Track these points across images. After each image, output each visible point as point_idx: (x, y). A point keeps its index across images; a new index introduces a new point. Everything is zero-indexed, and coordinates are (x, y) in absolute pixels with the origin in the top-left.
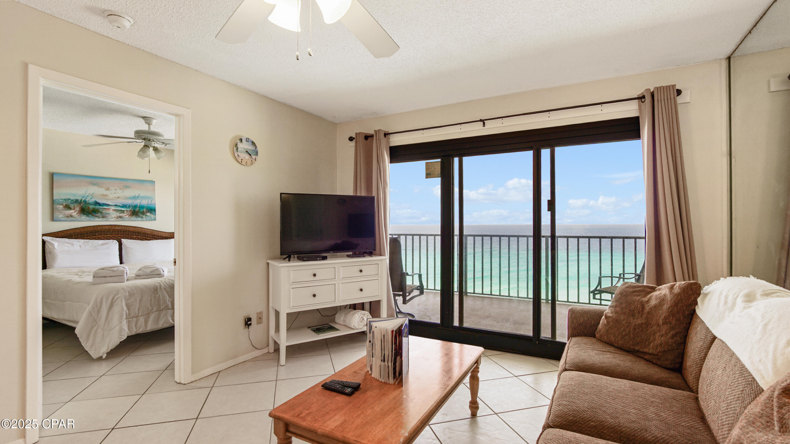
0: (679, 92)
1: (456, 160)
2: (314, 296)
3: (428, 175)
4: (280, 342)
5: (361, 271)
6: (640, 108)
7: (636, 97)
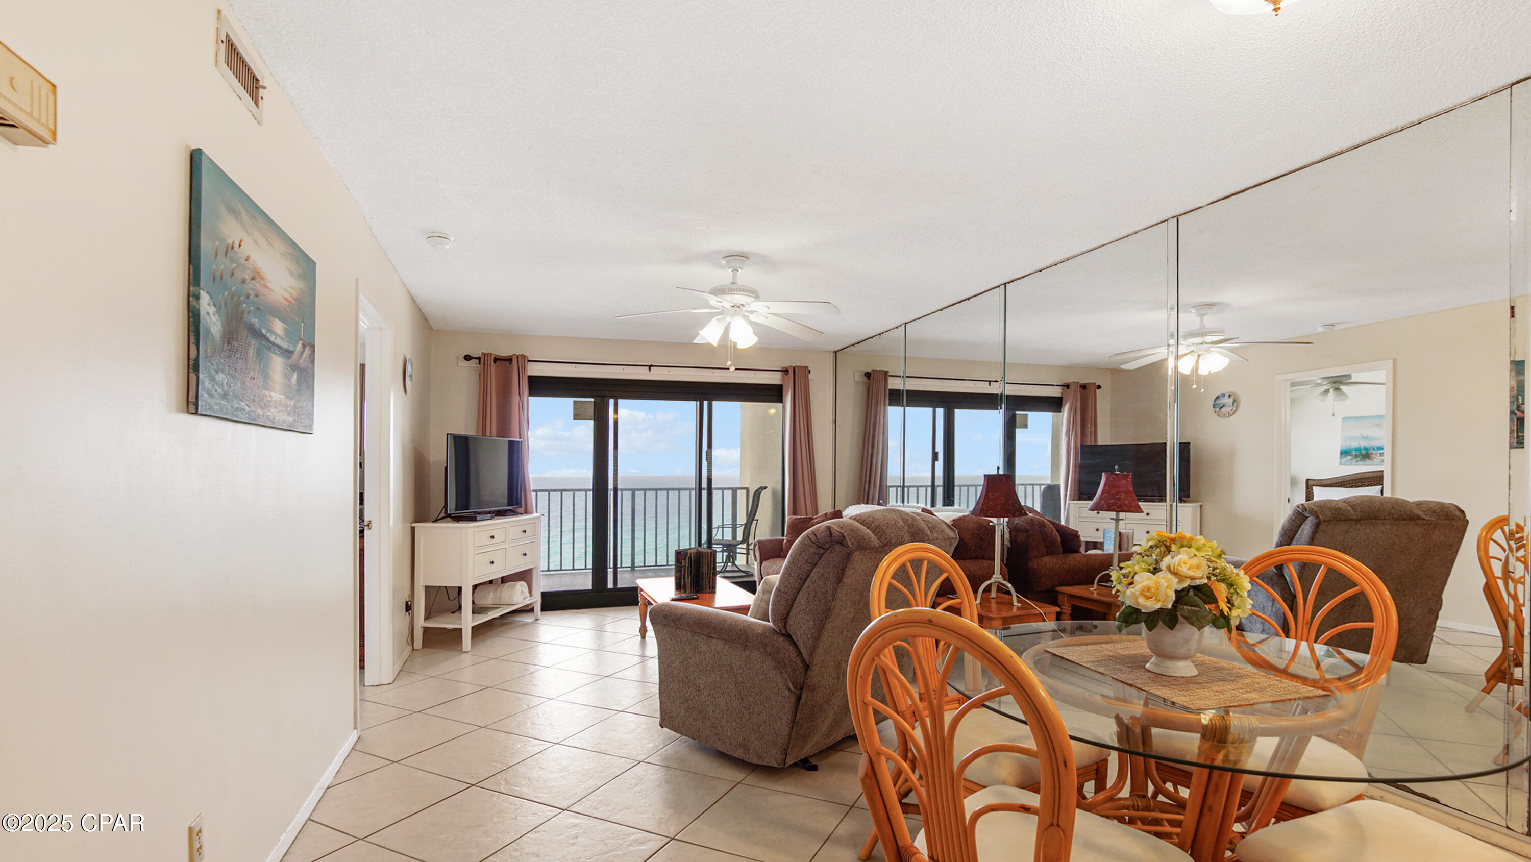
0: (810, 372)
1: (612, 401)
2: (492, 562)
3: (577, 416)
4: (461, 624)
5: (525, 531)
6: (783, 379)
7: (780, 369)
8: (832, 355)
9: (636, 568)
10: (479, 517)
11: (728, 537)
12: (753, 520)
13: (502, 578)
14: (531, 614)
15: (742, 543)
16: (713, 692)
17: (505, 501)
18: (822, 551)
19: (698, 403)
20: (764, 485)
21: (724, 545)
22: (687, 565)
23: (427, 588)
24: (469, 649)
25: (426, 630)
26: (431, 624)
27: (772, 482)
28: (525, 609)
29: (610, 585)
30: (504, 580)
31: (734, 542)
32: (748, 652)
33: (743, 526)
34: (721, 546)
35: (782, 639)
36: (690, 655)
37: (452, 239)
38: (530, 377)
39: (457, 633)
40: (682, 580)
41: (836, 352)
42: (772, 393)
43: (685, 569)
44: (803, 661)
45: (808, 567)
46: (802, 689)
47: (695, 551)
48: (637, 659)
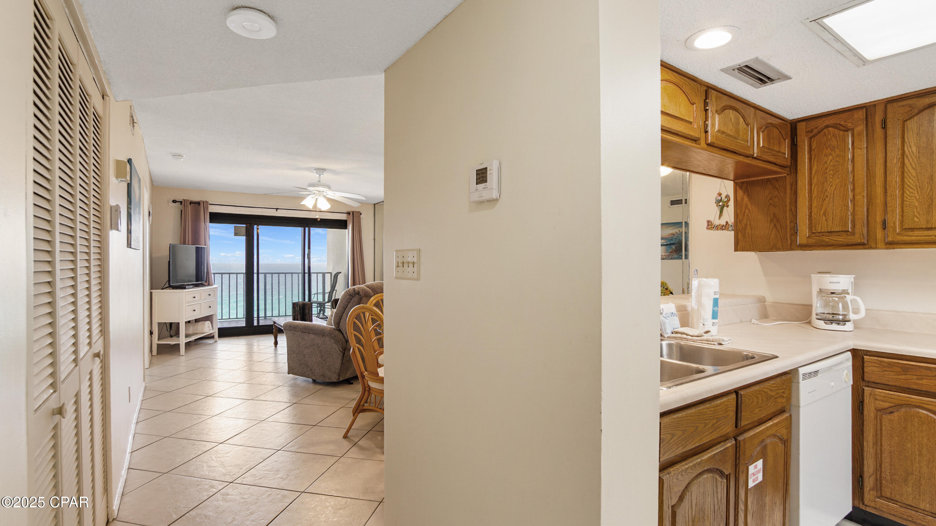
0: (361, 214)
1: (255, 227)
2: (194, 310)
3: (236, 234)
4: (179, 342)
5: (210, 295)
6: (347, 217)
7: (346, 212)
8: (373, 206)
9: (267, 318)
10: (187, 287)
11: (320, 299)
12: (334, 290)
13: (196, 320)
14: (213, 339)
15: (328, 302)
16: (311, 355)
17: (194, 279)
18: (352, 297)
19: (303, 228)
20: (340, 271)
21: (318, 303)
22: (298, 309)
23: (159, 324)
24: (184, 354)
25: (159, 345)
26: (162, 342)
27: (344, 271)
28: (208, 336)
29: (255, 324)
30: (197, 321)
31: (324, 302)
32: (324, 338)
33: (328, 294)
34: (316, 304)
35: (337, 332)
36: (301, 342)
37: (185, 156)
38: (210, 213)
39: (177, 346)
40: (296, 317)
41: (375, 204)
42: (341, 224)
43: (297, 311)
44: (345, 339)
45: (347, 303)
46: (345, 350)
47: (302, 303)
48: (273, 355)
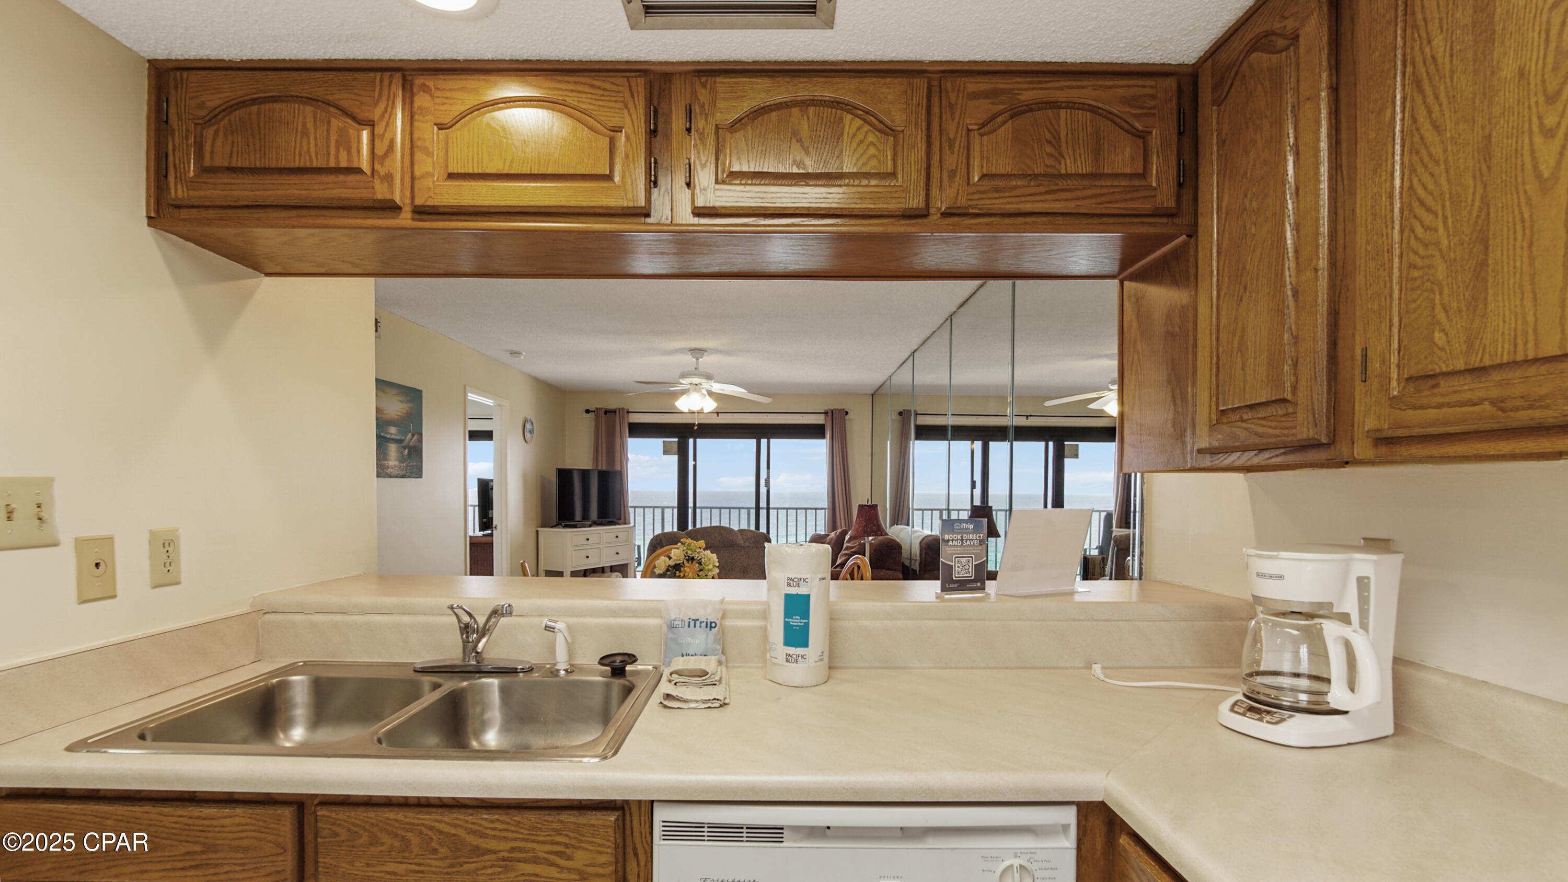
0: (847, 413)
1: (691, 441)
2: (588, 557)
3: (665, 452)
5: (616, 537)
6: (825, 419)
7: (823, 412)
8: (871, 397)
10: (579, 525)
19: (756, 440)
38: (630, 424)
41: (871, 393)
42: (817, 432)
